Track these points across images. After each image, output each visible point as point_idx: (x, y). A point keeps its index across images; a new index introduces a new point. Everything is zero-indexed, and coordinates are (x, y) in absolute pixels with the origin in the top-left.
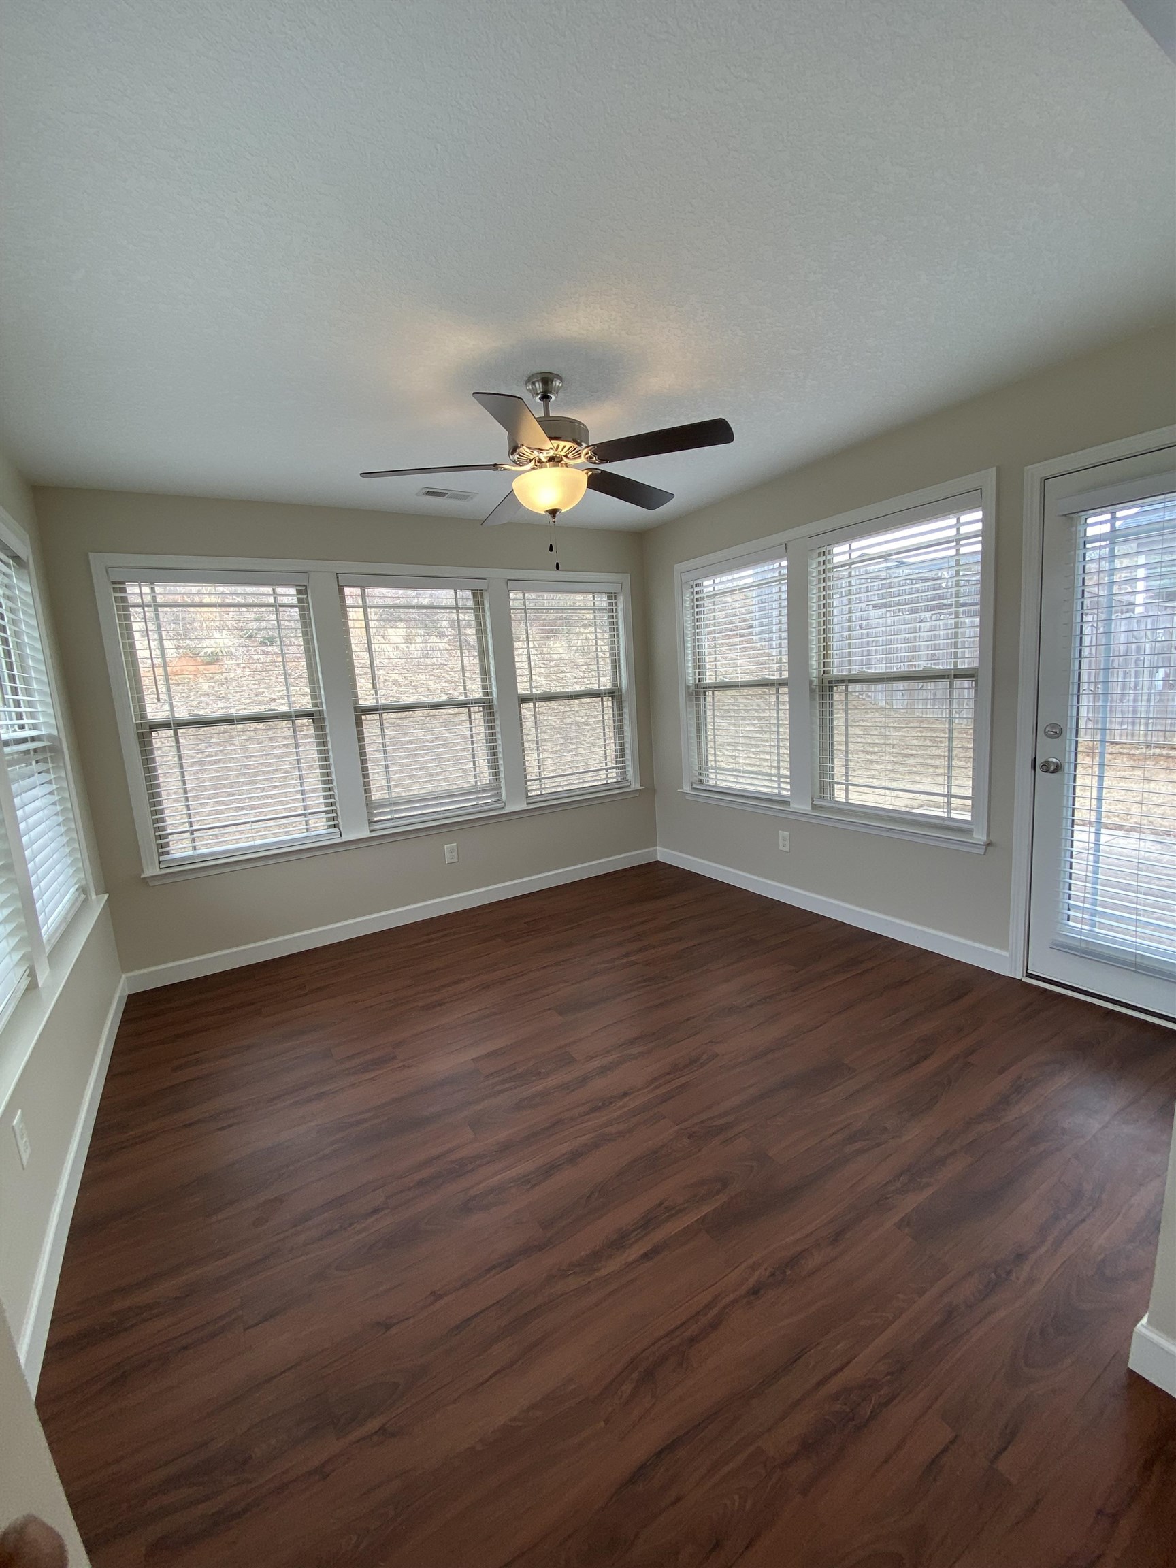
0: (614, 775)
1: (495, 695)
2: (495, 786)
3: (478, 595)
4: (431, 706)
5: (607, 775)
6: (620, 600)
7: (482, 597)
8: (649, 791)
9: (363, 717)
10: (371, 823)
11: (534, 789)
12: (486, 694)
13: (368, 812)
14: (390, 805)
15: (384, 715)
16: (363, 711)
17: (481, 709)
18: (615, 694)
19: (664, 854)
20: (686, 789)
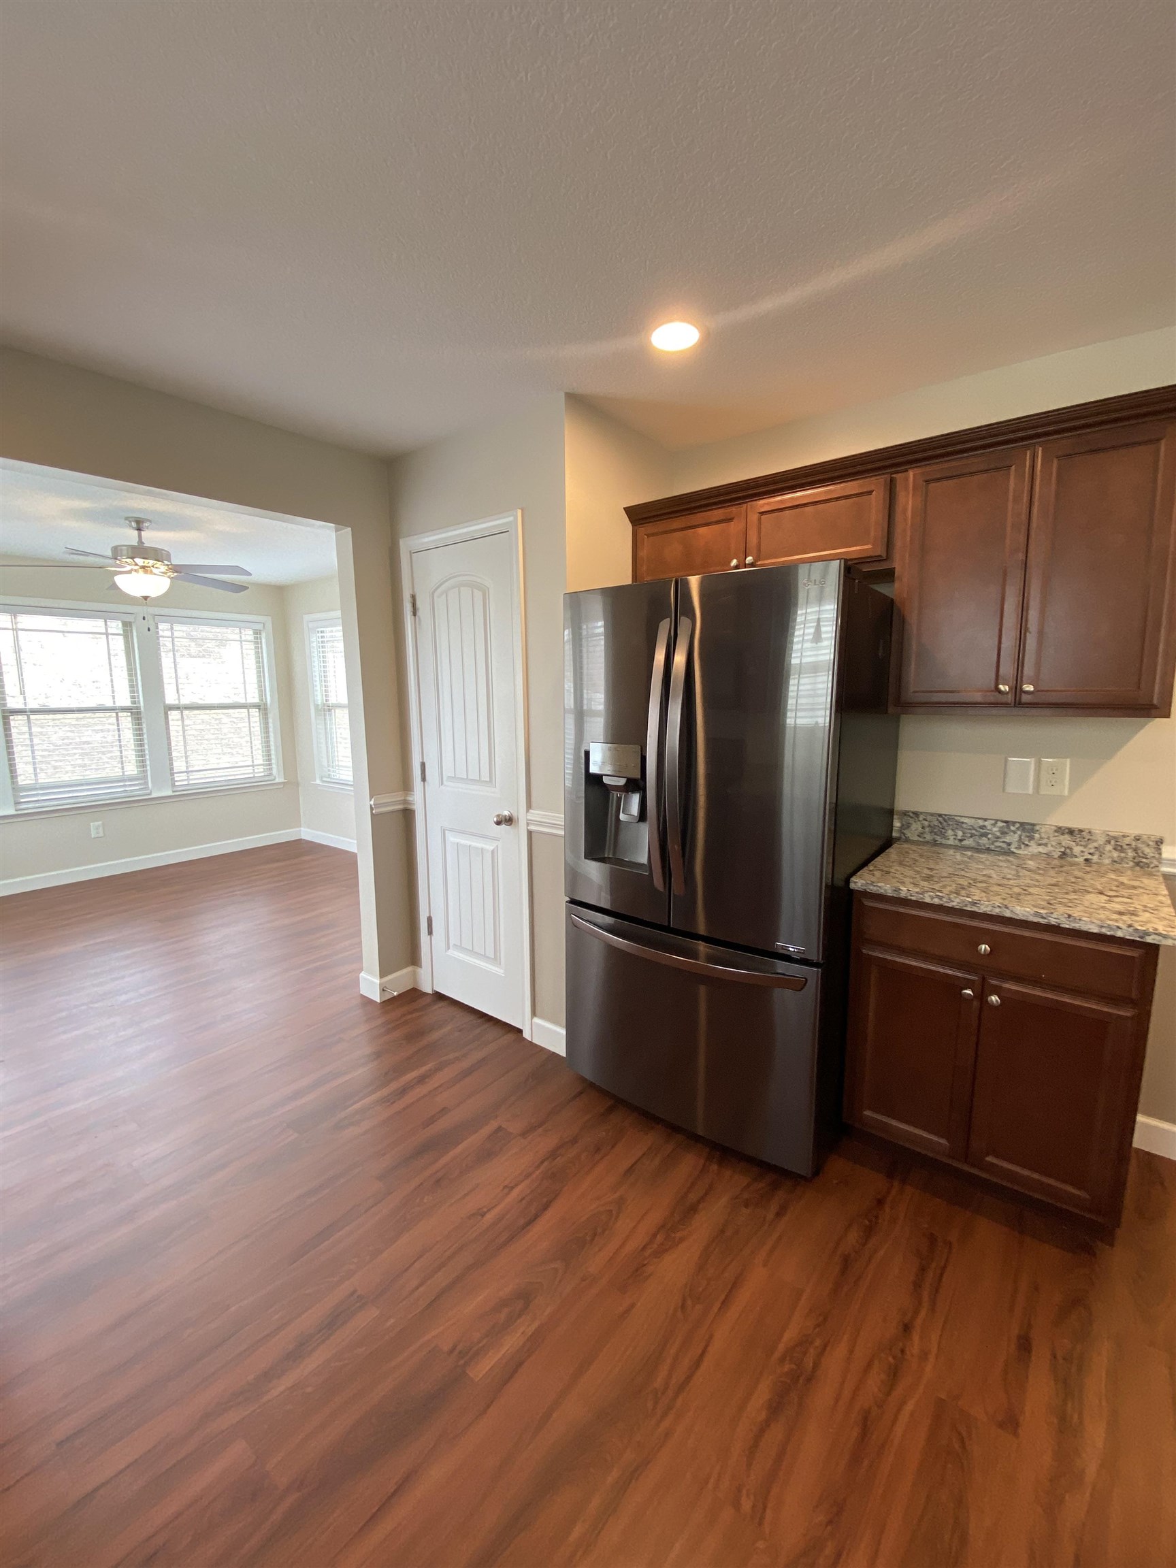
0: (262, 770)
1: (142, 704)
2: (142, 776)
3: (127, 625)
4: (78, 711)
5: (254, 770)
6: (263, 635)
7: (131, 626)
8: (292, 784)
9: (11, 717)
10: (17, 803)
11: (180, 779)
12: (133, 703)
13: (14, 795)
14: (36, 789)
15: (31, 716)
16: (11, 712)
17: (129, 714)
18: (262, 707)
19: (307, 833)
20: (318, 782)
